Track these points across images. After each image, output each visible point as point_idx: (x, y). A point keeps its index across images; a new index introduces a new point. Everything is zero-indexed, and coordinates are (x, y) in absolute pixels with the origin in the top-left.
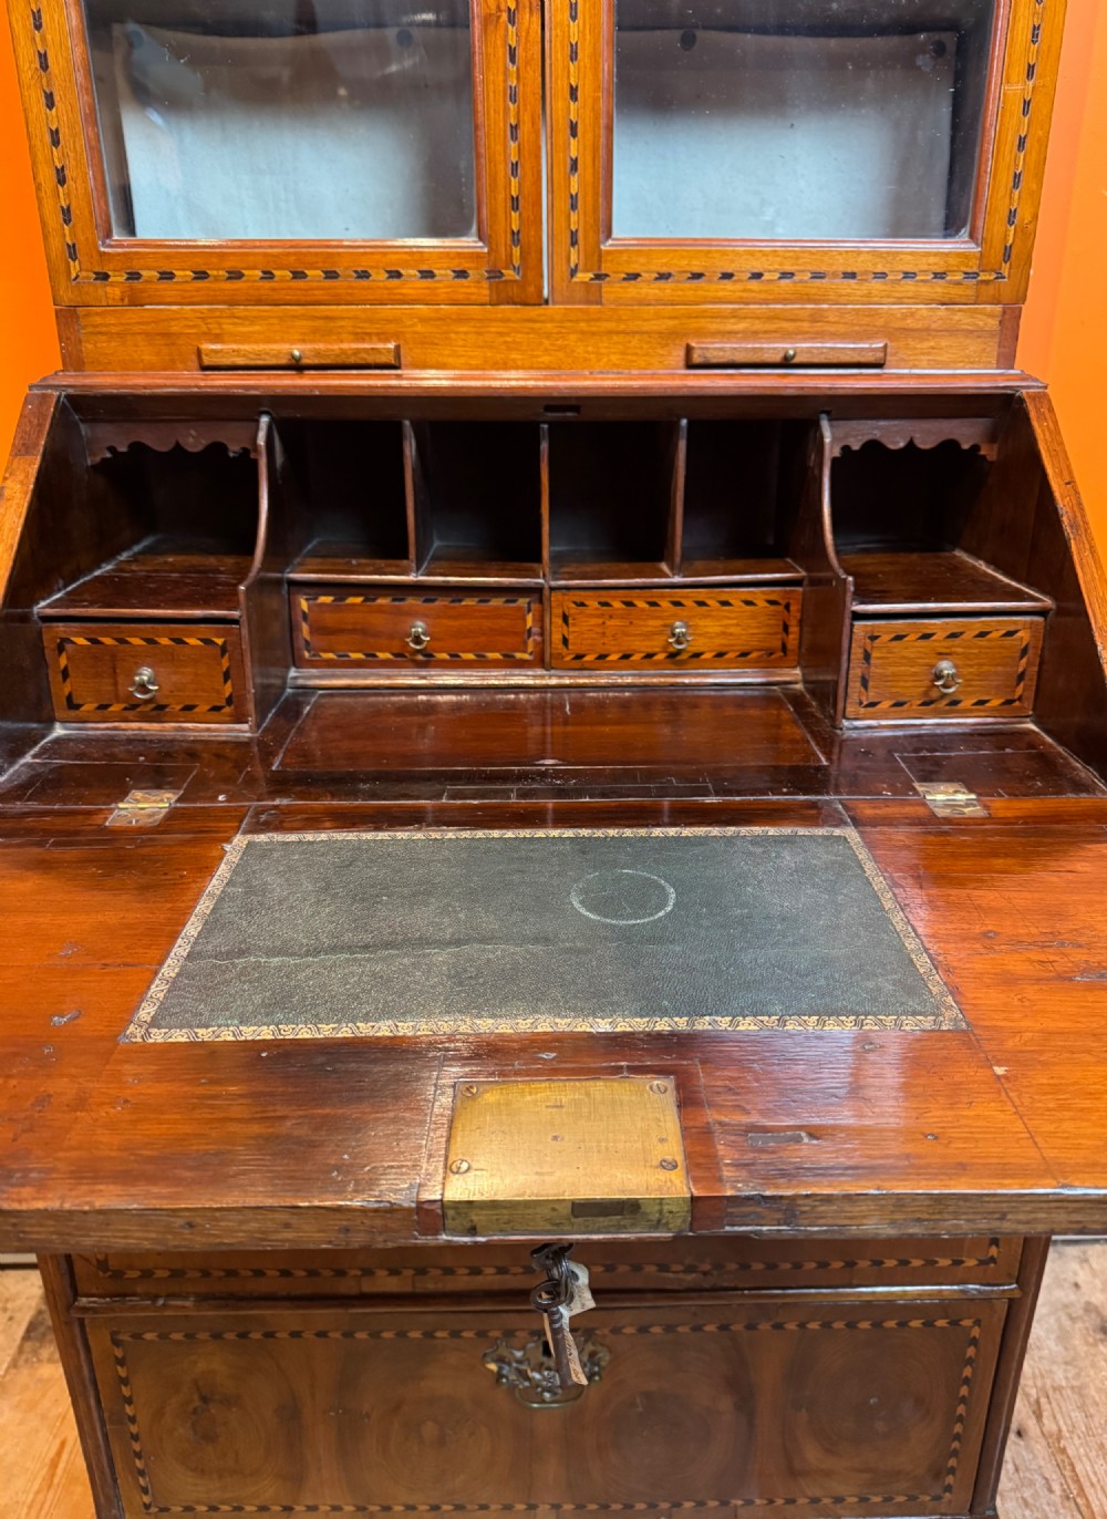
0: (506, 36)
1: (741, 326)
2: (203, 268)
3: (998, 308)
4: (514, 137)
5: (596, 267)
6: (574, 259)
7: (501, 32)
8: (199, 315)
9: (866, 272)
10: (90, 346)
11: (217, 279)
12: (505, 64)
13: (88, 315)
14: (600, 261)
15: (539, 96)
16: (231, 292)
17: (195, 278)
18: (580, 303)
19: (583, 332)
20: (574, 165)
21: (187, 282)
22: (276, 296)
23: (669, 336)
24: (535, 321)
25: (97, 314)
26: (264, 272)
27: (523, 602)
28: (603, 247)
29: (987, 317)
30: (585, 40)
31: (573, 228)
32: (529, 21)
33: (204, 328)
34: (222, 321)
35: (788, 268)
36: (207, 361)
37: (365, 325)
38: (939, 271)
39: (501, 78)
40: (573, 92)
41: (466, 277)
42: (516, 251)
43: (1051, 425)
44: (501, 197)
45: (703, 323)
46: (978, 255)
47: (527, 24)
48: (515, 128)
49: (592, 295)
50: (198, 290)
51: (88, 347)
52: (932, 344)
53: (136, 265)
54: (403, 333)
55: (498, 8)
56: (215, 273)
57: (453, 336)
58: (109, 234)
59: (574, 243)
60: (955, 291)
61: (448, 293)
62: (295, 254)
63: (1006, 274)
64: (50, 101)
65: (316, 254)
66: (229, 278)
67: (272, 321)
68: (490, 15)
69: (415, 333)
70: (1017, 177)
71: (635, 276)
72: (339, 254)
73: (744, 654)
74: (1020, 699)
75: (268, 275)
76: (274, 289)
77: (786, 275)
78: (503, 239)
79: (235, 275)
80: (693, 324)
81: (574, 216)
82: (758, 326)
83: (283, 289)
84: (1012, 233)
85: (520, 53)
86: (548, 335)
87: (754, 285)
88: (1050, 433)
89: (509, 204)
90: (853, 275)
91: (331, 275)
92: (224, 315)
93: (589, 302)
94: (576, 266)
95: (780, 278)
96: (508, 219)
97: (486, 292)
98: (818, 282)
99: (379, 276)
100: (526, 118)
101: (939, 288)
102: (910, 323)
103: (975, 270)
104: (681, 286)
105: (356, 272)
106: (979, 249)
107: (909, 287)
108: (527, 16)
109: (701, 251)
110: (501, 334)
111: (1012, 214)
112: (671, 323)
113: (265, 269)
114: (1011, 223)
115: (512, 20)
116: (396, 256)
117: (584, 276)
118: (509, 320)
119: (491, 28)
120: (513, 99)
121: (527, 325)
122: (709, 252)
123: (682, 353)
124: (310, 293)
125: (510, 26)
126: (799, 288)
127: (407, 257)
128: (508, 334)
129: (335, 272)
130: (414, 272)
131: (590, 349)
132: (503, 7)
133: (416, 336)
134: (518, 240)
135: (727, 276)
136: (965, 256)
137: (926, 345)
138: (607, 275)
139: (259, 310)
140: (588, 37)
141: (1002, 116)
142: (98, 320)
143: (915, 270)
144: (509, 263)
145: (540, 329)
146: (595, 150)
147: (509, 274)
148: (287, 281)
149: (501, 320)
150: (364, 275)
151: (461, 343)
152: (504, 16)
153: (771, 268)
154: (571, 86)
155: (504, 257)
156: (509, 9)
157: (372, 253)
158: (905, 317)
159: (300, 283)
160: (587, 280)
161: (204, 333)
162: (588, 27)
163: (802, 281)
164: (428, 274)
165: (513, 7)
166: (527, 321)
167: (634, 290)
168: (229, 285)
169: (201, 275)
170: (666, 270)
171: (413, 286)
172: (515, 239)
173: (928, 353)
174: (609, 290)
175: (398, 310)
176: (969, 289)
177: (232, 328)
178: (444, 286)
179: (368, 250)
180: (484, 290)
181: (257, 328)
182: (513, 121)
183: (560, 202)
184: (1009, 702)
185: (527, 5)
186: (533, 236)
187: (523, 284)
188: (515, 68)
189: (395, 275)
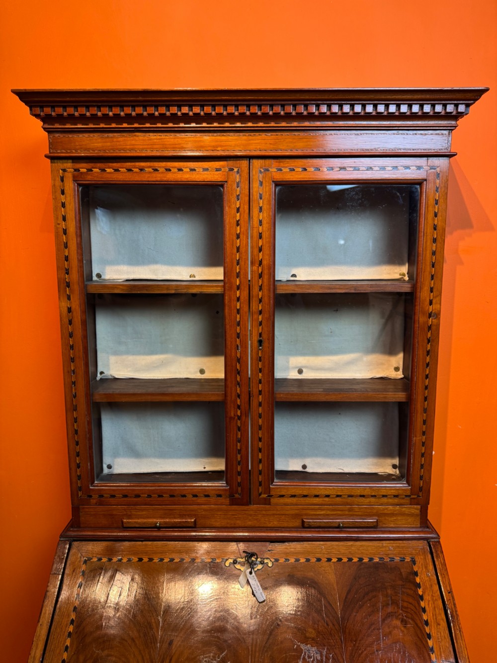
0: (237, 424)
1: (322, 512)
2: (126, 494)
3: (419, 507)
4: (239, 453)
5: (268, 493)
6: (260, 490)
7: (235, 422)
8: (123, 509)
9: (368, 495)
10: (83, 518)
11: (131, 497)
12: (236, 432)
13: (84, 508)
14: (270, 491)
16: (136, 502)
17: (123, 497)
18: (262, 505)
19: (263, 514)
20: (261, 461)
21: (120, 498)
22: (152, 503)
23: (296, 516)
24: (246, 511)
25: (87, 508)
28: (271, 486)
29: (416, 509)
30: (264, 424)
31: (260, 480)
33: (125, 513)
34: (132, 511)
35: (339, 494)
36: (125, 525)
37: (184, 512)
38: (396, 495)
39: (235, 435)
40: (260, 440)
41: (221, 497)
42: (240, 488)
44: (234, 472)
45: (309, 512)
46: (410, 490)
47: (244, 420)
48: (239, 451)
49: (267, 502)
50: (124, 500)
51: (82, 519)
52: (395, 518)
53: (102, 493)
54: (198, 515)
55: (235, 415)
57: (216, 515)
58: (93, 482)
59: (260, 485)
60: (402, 501)
61: (215, 502)
62: (160, 489)
63: (421, 496)
64: (77, 443)
65: (167, 489)
66: (135, 497)
67: (150, 511)
68: (232, 417)
69: (202, 514)
70: (422, 465)
71: (283, 496)
72: (175, 489)
75: (149, 496)
76: (151, 500)
77: (338, 496)
78: (235, 485)
79: (138, 496)
80: (304, 512)
81: (260, 477)
82: (329, 512)
83: (155, 500)
84: (422, 482)
85: (242, 428)
86: (251, 515)
87: (327, 499)
89: (237, 473)
90: (363, 496)
91: (172, 496)
92: (133, 509)
93: (266, 504)
94: (261, 493)
95: (336, 497)
96: (237, 479)
97: (228, 502)
98: (350, 498)
99: (190, 496)
100: (244, 448)
101: (396, 500)
102: (386, 511)
103: (409, 494)
104: (300, 499)
105: (181, 495)
106: (410, 488)
107: (385, 500)
108: (244, 418)
109: (306, 488)
110: (233, 515)
111: (421, 478)
112: (297, 511)
113: (149, 494)
115: (239, 419)
116: (196, 490)
118: (237, 510)
119: (232, 421)
120: (239, 442)
121: (243, 512)
122: (309, 488)
123: (301, 521)
124: (165, 501)
125: (238, 421)
126: (344, 500)
127: (200, 490)
128: (236, 515)
129: (174, 495)
130: (202, 495)
131: (267, 520)
133: (203, 516)
135: (317, 496)
136: (405, 489)
137: (392, 519)
138: (273, 496)
139: (145, 507)
141: (415, 446)
142: (87, 510)
143: (387, 494)
144: (237, 492)
145: (248, 513)
146: (269, 456)
147: (237, 496)
148: (156, 498)
149: (233, 510)
150: (184, 496)
151: (218, 518)
152: (236, 418)
153: (333, 494)
154: (260, 437)
155: (235, 490)
158: (384, 510)
159: (161, 499)
160: (265, 497)
161: (125, 514)
162: (265, 420)
163: (344, 498)
164: (207, 496)
165: (239, 415)
166: (243, 510)
167: (282, 500)
168: (135, 499)
169: (125, 496)
170: (293, 494)
171: (202, 500)
172: (239, 484)
173: (394, 521)
174: (273, 500)
175: (195, 507)
176: (407, 500)
177: (135, 513)
178: (213, 499)
179: (186, 488)
180: (228, 501)
181: (144, 513)
182: (239, 448)
183: (255, 472)
185: (244, 414)
186: (246, 484)
187: (242, 499)
188: (240, 432)
189: (195, 496)
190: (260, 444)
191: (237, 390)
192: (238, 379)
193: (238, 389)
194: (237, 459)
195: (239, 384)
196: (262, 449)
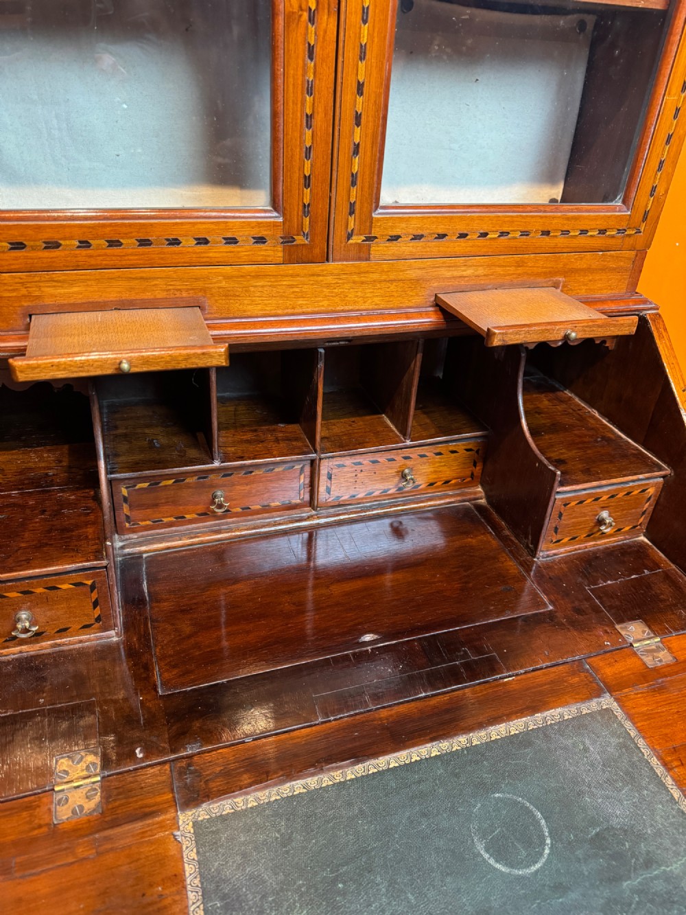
0: (306, 34)
1: (470, 272)
2: (20, 239)
3: (634, 253)
4: (309, 126)
5: (367, 231)
6: (351, 226)
7: (301, 30)
8: (17, 280)
9: (556, 230)
11: (33, 248)
12: (304, 61)
14: (371, 227)
15: (331, 91)
16: (49, 260)
17: (11, 249)
18: (353, 260)
19: (354, 282)
20: (357, 148)
21: (4, 252)
22: (93, 262)
23: (419, 282)
24: (319, 275)
26: (80, 242)
27: (297, 468)
28: (373, 215)
29: (626, 259)
30: (373, 41)
31: (352, 200)
32: (327, 22)
33: (24, 291)
34: (41, 284)
35: (505, 229)
37: (178, 283)
38: (603, 228)
39: (300, 72)
40: (360, 88)
41: (264, 243)
42: (307, 220)
43: (667, 343)
44: (296, 176)
45: (443, 272)
46: (628, 217)
47: (324, 25)
48: (309, 118)
49: (363, 254)
50: (16, 259)
52: (591, 278)
54: (210, 289)
55: (301, 8)
56: (32, 243)
57: (252, 289)
59: (352, 212)
60: (610, 242)
61: (249, 255)
62: (111, 225)
63: (642, 230)
65: (130, 225)
66: (45, 248)
67: (89, 283)
68: (293, 13)
69: (219, 288)
70: (661, 163)
71: (395, 238)
72: (151, 225)
73: (447, 482)
74: (640, 525)
75: (85, 244)
76: (91, 256)
77: (503, 234)
78: (296, 210)
79: (52, 245)
80: (437, 272)
81: (354, 191)
82: (480, 271)
83: (99, 256)
84: (651, 202)
85: (317, 50)
86: (328, 285)
87: (481, 241)
88: (668, 350)
89: (302, 181)
90: (547, 233)
91: (144, 243)
92: (43, 279)
93: (360, 259)
94: (352, 230)
95: (499, 236)
96: (301, 195)
97: (281, 254)
98: (524, 238)
99: (188, 243)
100: (320, 109)
101: (601, 241)
102: (579, 265)
103: (624, 228)
104: (430, 244)
105: (168, 240)
106: (629, 213)
107: (583, 241)
108: (326, 17)
109: (446, 218)
110: (291, 286)
111: (654, 189)
112: (422, 272)
113: (82, 239)
114: (651, 195)
115: (312, 20)
116: (204, 226)
117: (357, 239)
118: (298, 275)
119: (293, 26)
120: (310, 91)
121: (312, 278)
122: (452, 218)
124: (126, 258)
125: (310, 25)
126: (513, 243)
127: (213, 227)
128: (296, 286)
129: (149, 240)
130: (220, 239)
131: (359, 294)
132: (304, 6)
133: (221, 290)
134: (308, 212)
135: (463, 236)
136: (619, 219)
137: (586, 279)
138: (376, 238)
139: (76, 274)
140: (376, 40)
141: (661, 119)
143: (588, 228)
144: (300, 231)
145: (322, 281)
146: (374, 137)
147: (300, 240)
148: (103, 249)
149: (292, 276)
150: (175, 242)
151: (258, 294)
152: (305, 15)
153: (494, 229)
154: (359, 82)
155: (296, 226)
156: (310, 9)
157: (182, 224)
158: (577, 261)
159: (115, 250)
160: (360, 241)
161: (25, 296)
162: (376, 30)
163: (514, 238)
164: (232, 241)
165: (313, 8)
166: (313, 275)
167: (394, 248)
168: (46, 254)
169: (18, 246)
170: (420, 232)
171: (218, 250)
172: (306, 209)
173: (586, 285)
174: (379, 249)
175: (205, 271)
176: (619, 240)
177: (51, 291)
178: (246, 249)
179: (178, 221)
180: (279, 254)
181: (75, 289)
182: (309, 112)
183: (343, 180)
184: (635, 527)
185: (326, 6)
186: (320, 208)
187: (310, 247)
188: (313, 64)
189: (203, 241)
190: (360, 100)
194: (302, 141)
196: (363, 117)
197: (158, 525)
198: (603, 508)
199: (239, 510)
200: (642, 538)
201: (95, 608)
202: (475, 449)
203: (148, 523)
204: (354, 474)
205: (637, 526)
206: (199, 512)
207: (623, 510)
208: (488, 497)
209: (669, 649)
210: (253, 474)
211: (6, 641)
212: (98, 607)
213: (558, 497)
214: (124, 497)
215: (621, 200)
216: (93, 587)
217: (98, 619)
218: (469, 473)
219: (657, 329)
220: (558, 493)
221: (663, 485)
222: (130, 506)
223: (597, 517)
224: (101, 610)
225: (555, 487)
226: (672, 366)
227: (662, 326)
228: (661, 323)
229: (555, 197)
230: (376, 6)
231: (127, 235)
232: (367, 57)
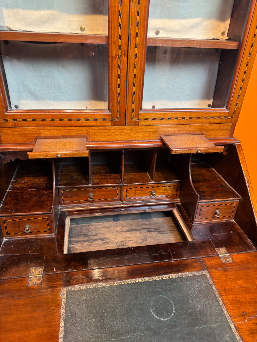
0: (118, 62)
3: (231, 124)
4: (119, 87)
5: (138, 117)
6: (133, 116)
7: (116, 60)
8: (34, 129)
9: (202, 117)
10: (3, 137)
11: (38, 121)
12: (117, 69)
13: (2, 130)
14: (139, 116)
15: (126, 77)
16: (43, 124)
17: (32, 121)
18: (133, 125)
19: (134, 132)
20: (134, 93)
21: (30, 121)
22: (55, 124)
24: (122, 130)
25: (5, 129)
26: (51, 119)
27: (116, 188)
28: (140, 112)
29: (228, 126)
30: (138, 63)
31: (133, 108)
32: (124, 58)
33: (35, 132)
34: (40, 130)
35: (184, 117)
37: (80, 131)
38: (219, 116)
39: (116, 72)
40: (135, 76)
41: (105, 120)
42: (119, 114)
43: (242, 154)
44: (115, 101)
46: (228, 113)
47: (123, 59)
48: (119, 85)
49: (137, 123)
50: (33, 123)
52: (215, 132)
53: (15, 118)
54: (89, 133)
56: (38, 119)
57: (102, 133)
58: (7, 110)
59: (133, 112)
60: (222, 121)
61: (101, 124)
62: (60, 115)
63: (234, 117)
65: (66, 115)
66: (42, 120)
67: (54, 130)
68: (114, 56)
70: (239, 96)
71: (147, 119)
72: (72, 115)
73: (167, 196)
74: (232, 216)
75: (53, 120)
76: (54, 123)
77: (183, 118)
78: (115, 112)
79: (44, 120)
81: (133, 106)
83: (57, 123)
84: (236, 108)
85: (121, 66)
86: (126, 133)
87: (176, 120)
88: (242, 157)
89: (117, 103)
90: (199, 118)
91: (70, 120)
92: (41, 129)
93: (136, 125)
94: (133, 117)
95: (182, 119)
96: (117, 107)
97: (111, 123)
98: (191, 119)
99: (83, 120)
100: (122, 82)
101: (218, 120)
102: (211, 128)
103: (227, 116)
104: (158, 121)
105: (77, 119)
106: (228, 111)
107: (212, 120)
108: (124, 57)
109: (164, 113)
110: (114, 133)
111: (237, 104)
112: (155, 129)
113: (52, 118)
114: (236, 106)
116: (88, 115)
117: (135, 119)
118: (116, 130)
119: (114, 60)
120: (119, 77)
121: (120, 130)
122: (165, 113)
124: (65, 124)
125: (119, 59)
126: (186, 121)
127: (90, 115)
128: (115, 133)
129: (71, 119)
130: (92, 119)
131: (136, 135)
132: (117, 54)
133: (92, 133)
134: (119, 111)
135: (169, 119)
136: (225, 113)
137: (214, 132)
138: (141, 119)
139: (50, 128)
140: (139, 62)
141: (237, 83)
142: (5, 131)
143: (213, 116)
144: (117, 117)
145: (123, 131)
146: (139, 90)
147: (116, 119)
148: (58, 121)
149: (114, 130)
150: (79, 120)
151: (104, 135)
152: (118, 57)
153: (180, 117)
154: (134, 74)
155: (115, 116)
156: (119, 55)
157: (81, 115)
158: (210, 126)
159: (62, 122)
160: (135, 120)
161: (35, 134)
162: (139, 60)
163: (187, 119)
164: (96, 120)
165: (120, 55)
166: (121, 130)
167: (146, 122)
168: (42, 122)
169: (34, 120)
170: (155, 117)
171: (92, 122)
172: (118, 111)
173: (214, 134)
174: (141, 122)
175: (88, 128)
176: (225, 120)
177: (43, 132)
178: (100, 122)
179: (80, 114)
180: (110, 123)
181: (50, 132)
182: (119, 83)
183: (130, 102)
184: (230, 216)
185: (124, 54)
186: (123, 111)
187: (120, 121)
188: (120, 70)
189: (87, 120)
190: (134, 79)
191: (118, 32)
192: (120, 21)
193: (120, 31)
194: (117, 91)
195: (120, 26)
196: (136, 84)
197: (72, 203)
198: (217, 209)
199: (97, 200)
200: (233, 221)
201: (48, 226)
202: (177, 186)
203: (69, 202)
204: (135, 191)
205: (231, 216)
206: (85, 200)
207: (225, 210)
208: (181, 202)
209: (232, 258)
210: (102, 189)
211: (22, 233)
212: (49, 226)
213: (199, 204)
214: (62, 193)
215: (226, 107)
216: (48, 219)
217: (49, 229)
218: (175, 194)
219: (239, 150)
220: (199, 202)
221: (239, 202)
222: (64, 196)
223: (215, 212)
224: (50, 226)
225: (198, 200)
226: (243, 162)
227: (241, 149)
228: (241, 148)
229: (210, 104)
230: (139, 53)
231: (65, 118)
232: (136, 67)
